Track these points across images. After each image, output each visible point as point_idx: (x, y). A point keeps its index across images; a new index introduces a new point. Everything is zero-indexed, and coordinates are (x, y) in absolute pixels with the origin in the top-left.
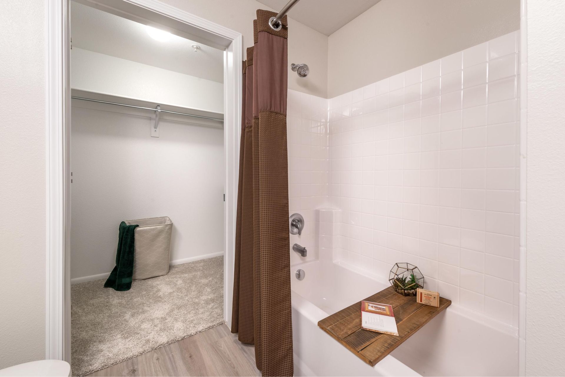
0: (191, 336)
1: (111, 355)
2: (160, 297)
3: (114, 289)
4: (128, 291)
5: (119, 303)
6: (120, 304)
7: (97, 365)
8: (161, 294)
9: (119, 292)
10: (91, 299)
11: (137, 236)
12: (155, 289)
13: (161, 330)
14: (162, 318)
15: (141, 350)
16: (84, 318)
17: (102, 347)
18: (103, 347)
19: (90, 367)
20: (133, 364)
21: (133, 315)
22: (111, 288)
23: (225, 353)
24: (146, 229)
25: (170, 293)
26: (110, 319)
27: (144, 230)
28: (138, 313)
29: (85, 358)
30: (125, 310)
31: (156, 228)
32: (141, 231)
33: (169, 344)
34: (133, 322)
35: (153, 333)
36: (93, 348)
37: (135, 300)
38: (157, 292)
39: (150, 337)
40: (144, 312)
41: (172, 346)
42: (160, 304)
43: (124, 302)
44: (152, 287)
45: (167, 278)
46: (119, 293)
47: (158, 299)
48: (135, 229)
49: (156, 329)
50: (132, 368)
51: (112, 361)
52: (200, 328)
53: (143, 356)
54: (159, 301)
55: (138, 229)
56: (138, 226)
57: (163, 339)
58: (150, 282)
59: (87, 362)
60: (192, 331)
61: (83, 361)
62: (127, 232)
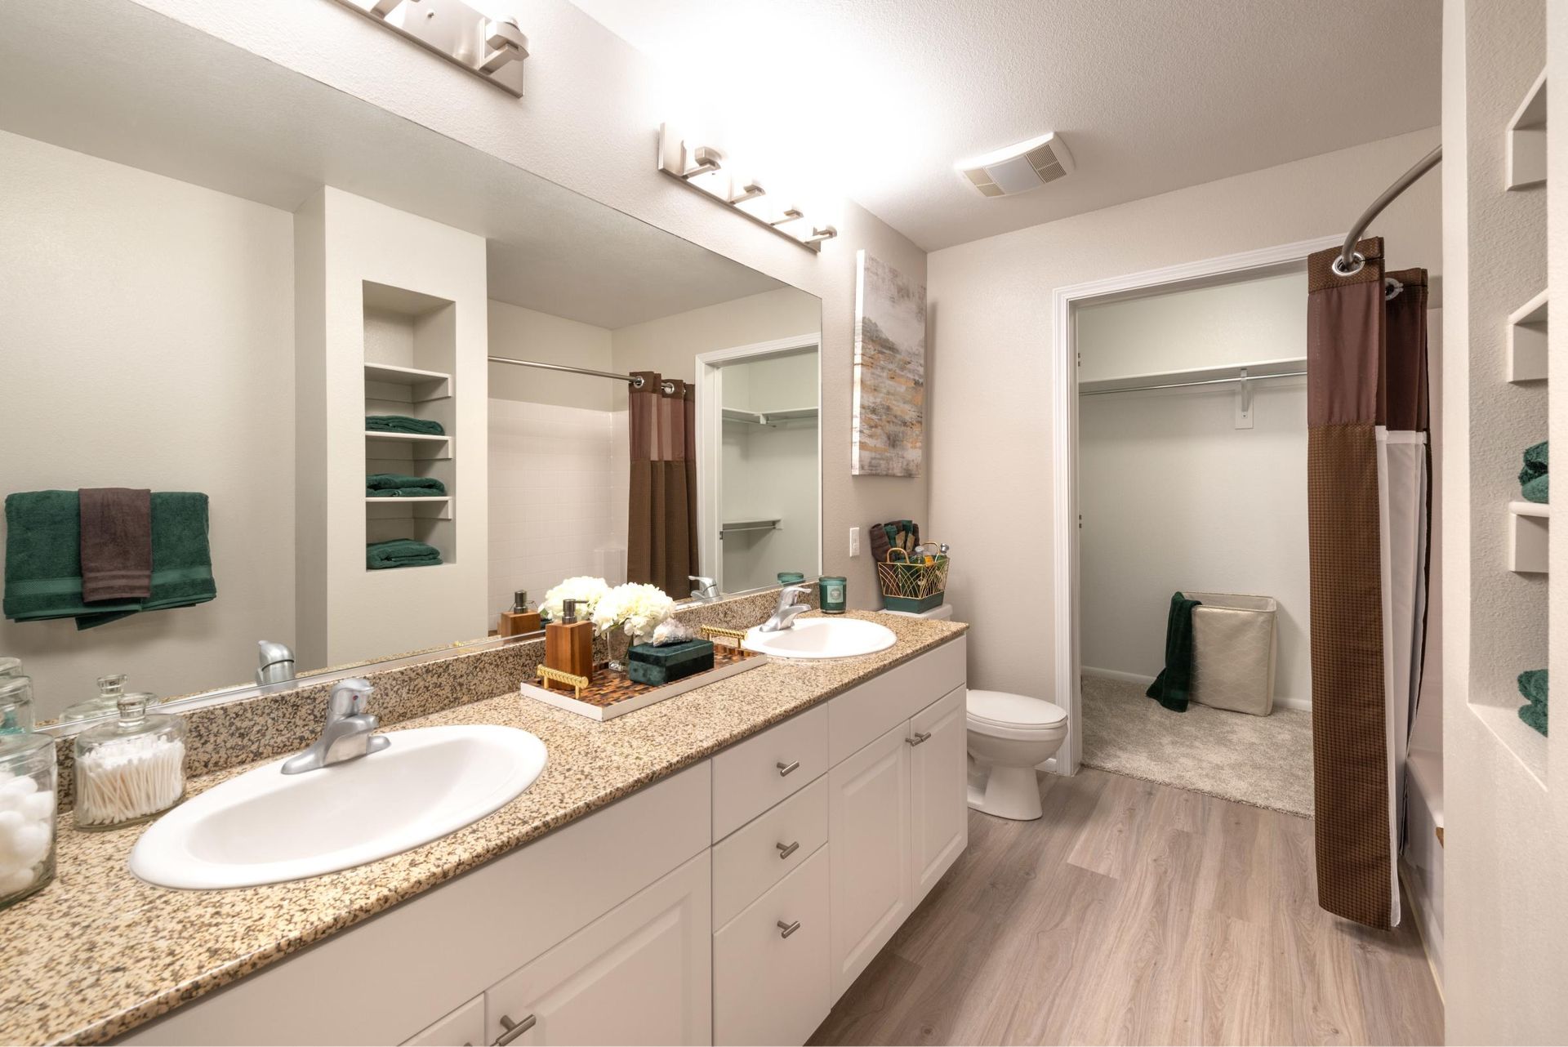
0: (1254, 805)
1: (1128, 765)
2: (1230, 741)
3: (1158, 703)
4: (1180, 714)
5: (1159, 722)
6: (1161, 724)
7: (1110, 765)
8: (1234, 738)
9: (1166, 709)
10: (1124, 702)
11: (1198, 623)
12: (1227, 728)
13: (1207, 775)
14: (1217, 765)
15: (1167, 780)
16: (1109, 719)
17: (1119, 753)
18: (1124, 756)
19: (1103, 764)
20: (1152, 788)
21: (1173, 743)
22: (1155, 701)
23: (1303, 851)
24: (1216, 613)
25: (1253, 744)
26: (1140, 733)
27: (1213, 613)
28: (1182, 744)
29: (1100, 754)
30: (1165, 733)
31: (1236, 615)
32: (1205, 614)
33: (1212, 796)
34: (1169, 750)
35: (1193, 773)
36: (1111, 750)
37: (1187, 728)
38: (1228, 732)
39: (1188, 775)
40: (1191, 747)
41: (1214, 799)
42: (1224, 749)
43: (1167, 722)
44: (1224, 723)
45: (1261, 722)
46: (1166, 711)
47: (1223, 741)
48: (1193, 609)
49: (1200, 771)
50: (1149, 790)
51: (1127, 772)
52: (1278, 805)
53: (1168, 789)
54: (1225, 746)
55: (1200, 609)
56: (1199, 603)
57: (1206, 785)
58: (1224, 716)
59: (1100, 757)
60: (1260, 802)
61: (1097, 755)
62: (1180, 610)
